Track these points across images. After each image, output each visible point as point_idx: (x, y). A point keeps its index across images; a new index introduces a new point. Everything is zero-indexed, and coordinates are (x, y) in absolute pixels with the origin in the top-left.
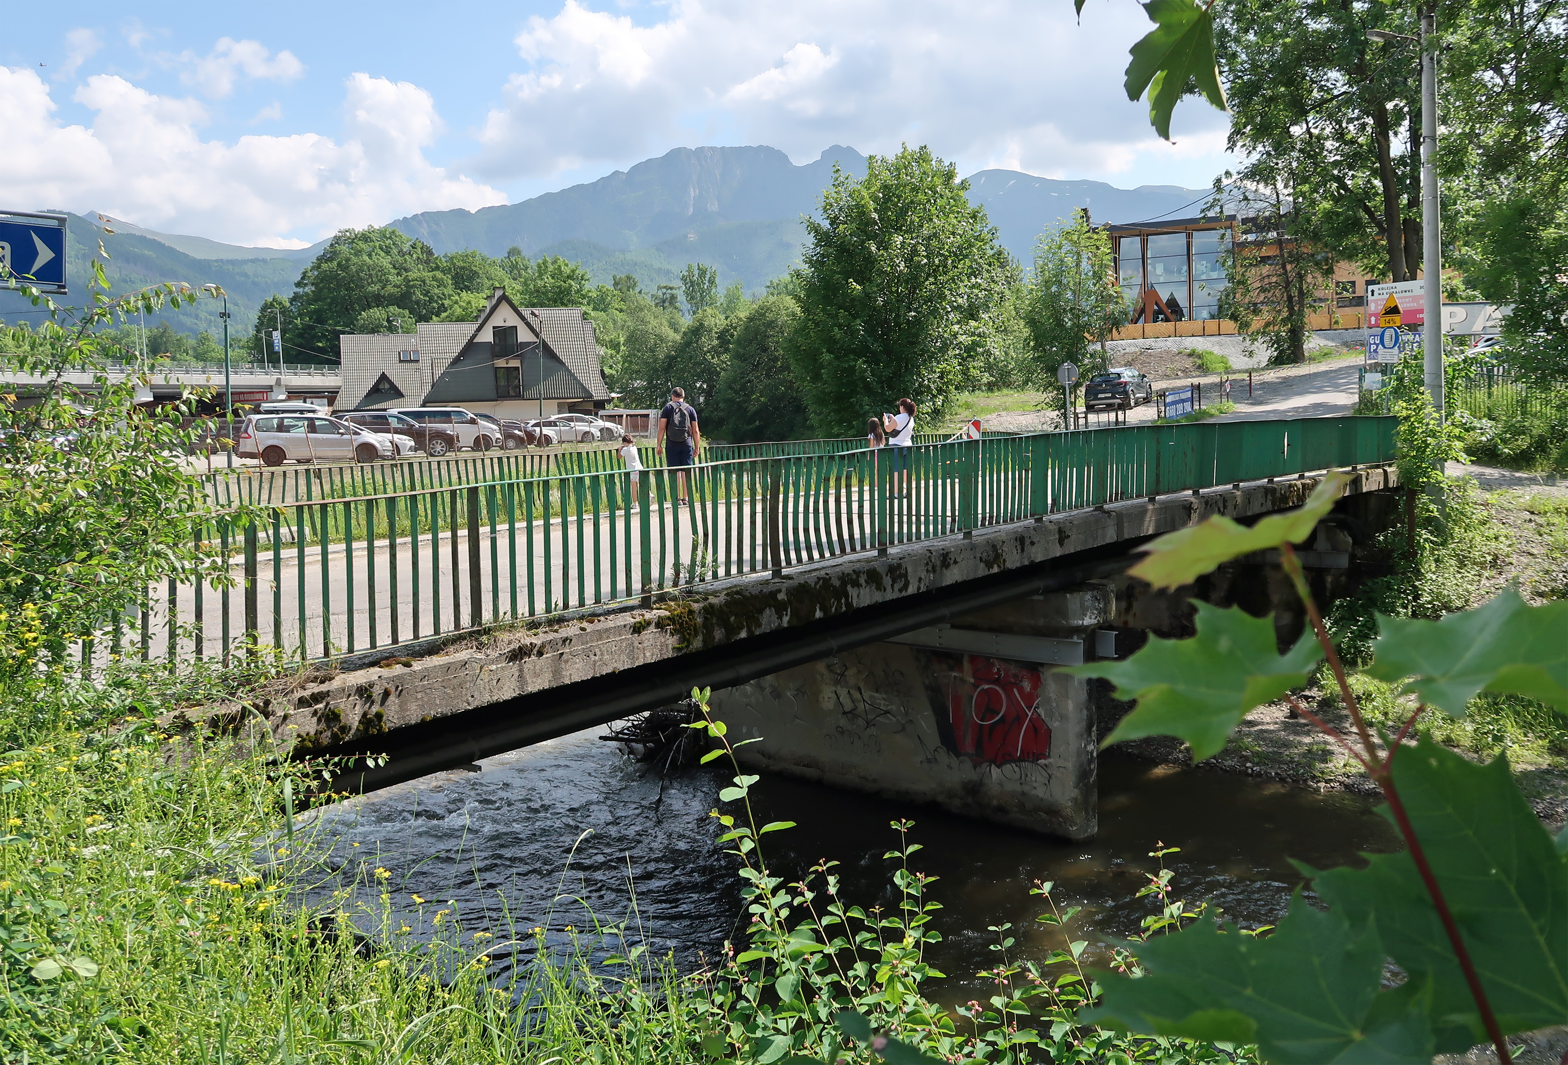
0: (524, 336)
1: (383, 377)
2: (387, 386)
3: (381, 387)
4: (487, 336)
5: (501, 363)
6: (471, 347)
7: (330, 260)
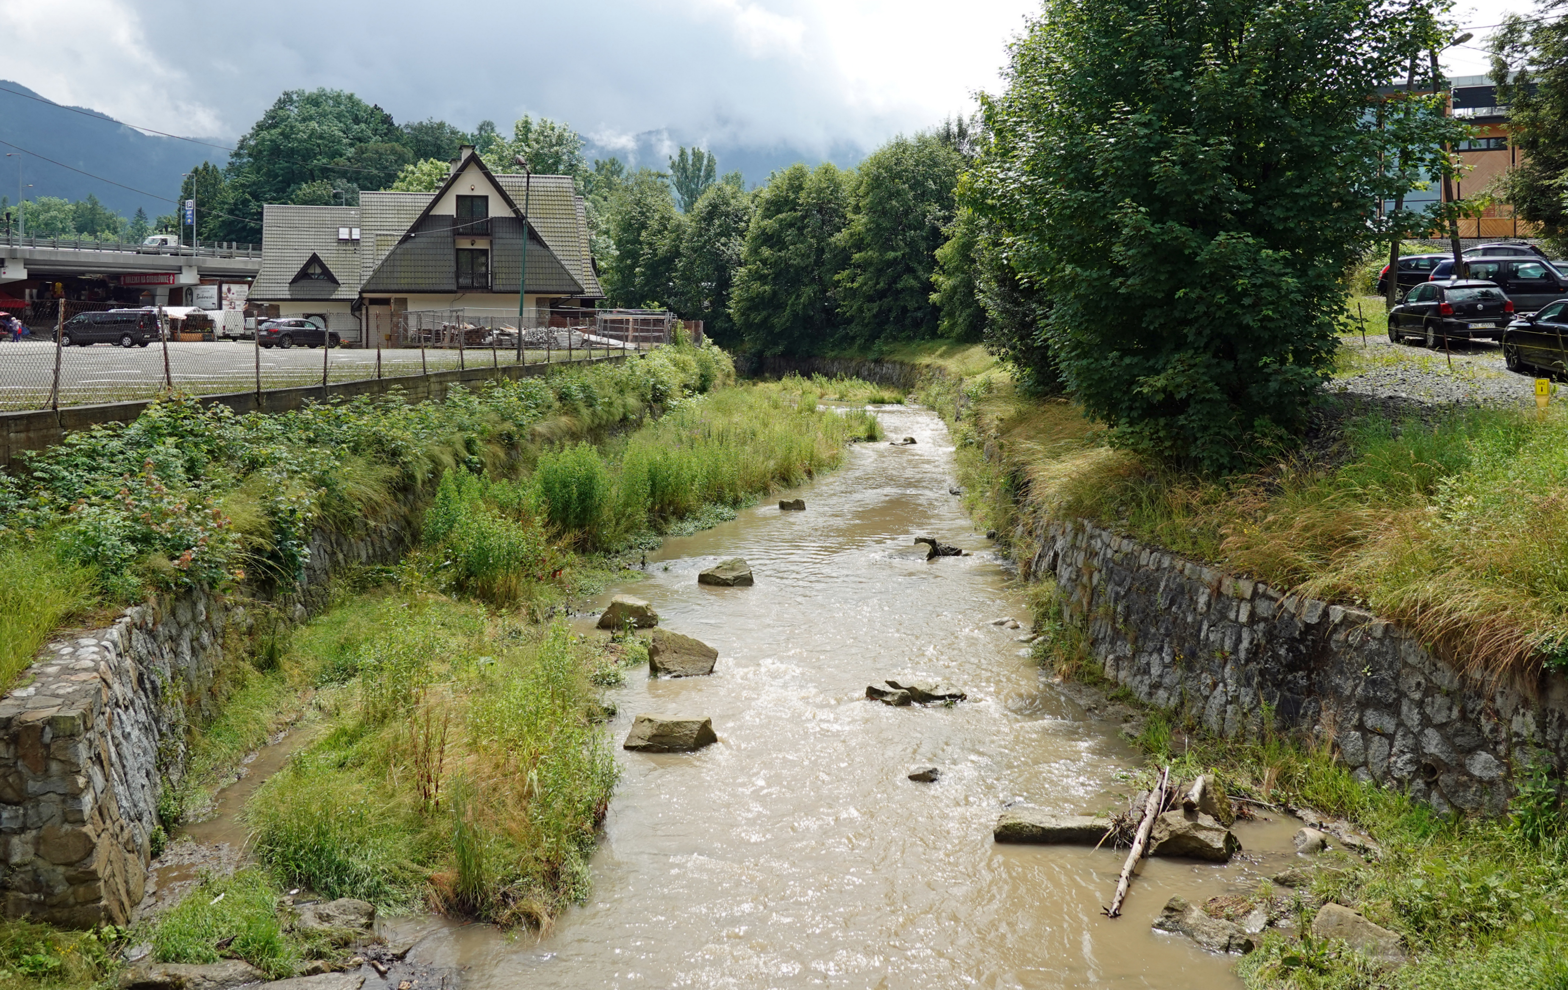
0: (497, 209)
1: (314, 259)
2: (318, 270)
3: (311, 271)
4: (448, 208)
5: (465, 244)
6: (426, 220)
7: (274, 126)
